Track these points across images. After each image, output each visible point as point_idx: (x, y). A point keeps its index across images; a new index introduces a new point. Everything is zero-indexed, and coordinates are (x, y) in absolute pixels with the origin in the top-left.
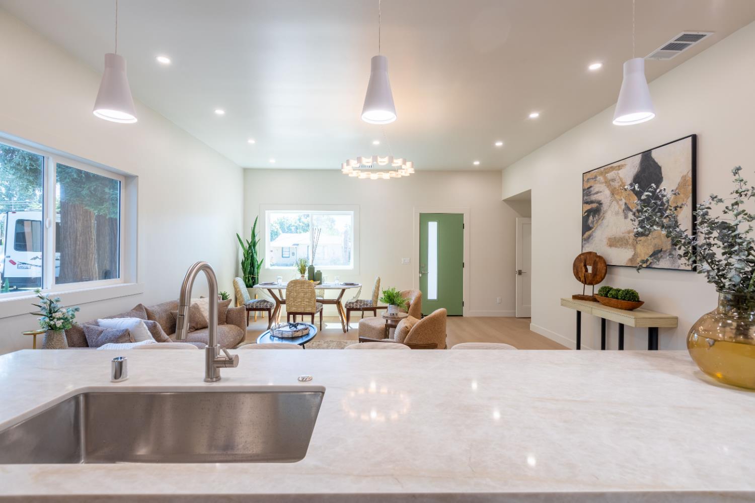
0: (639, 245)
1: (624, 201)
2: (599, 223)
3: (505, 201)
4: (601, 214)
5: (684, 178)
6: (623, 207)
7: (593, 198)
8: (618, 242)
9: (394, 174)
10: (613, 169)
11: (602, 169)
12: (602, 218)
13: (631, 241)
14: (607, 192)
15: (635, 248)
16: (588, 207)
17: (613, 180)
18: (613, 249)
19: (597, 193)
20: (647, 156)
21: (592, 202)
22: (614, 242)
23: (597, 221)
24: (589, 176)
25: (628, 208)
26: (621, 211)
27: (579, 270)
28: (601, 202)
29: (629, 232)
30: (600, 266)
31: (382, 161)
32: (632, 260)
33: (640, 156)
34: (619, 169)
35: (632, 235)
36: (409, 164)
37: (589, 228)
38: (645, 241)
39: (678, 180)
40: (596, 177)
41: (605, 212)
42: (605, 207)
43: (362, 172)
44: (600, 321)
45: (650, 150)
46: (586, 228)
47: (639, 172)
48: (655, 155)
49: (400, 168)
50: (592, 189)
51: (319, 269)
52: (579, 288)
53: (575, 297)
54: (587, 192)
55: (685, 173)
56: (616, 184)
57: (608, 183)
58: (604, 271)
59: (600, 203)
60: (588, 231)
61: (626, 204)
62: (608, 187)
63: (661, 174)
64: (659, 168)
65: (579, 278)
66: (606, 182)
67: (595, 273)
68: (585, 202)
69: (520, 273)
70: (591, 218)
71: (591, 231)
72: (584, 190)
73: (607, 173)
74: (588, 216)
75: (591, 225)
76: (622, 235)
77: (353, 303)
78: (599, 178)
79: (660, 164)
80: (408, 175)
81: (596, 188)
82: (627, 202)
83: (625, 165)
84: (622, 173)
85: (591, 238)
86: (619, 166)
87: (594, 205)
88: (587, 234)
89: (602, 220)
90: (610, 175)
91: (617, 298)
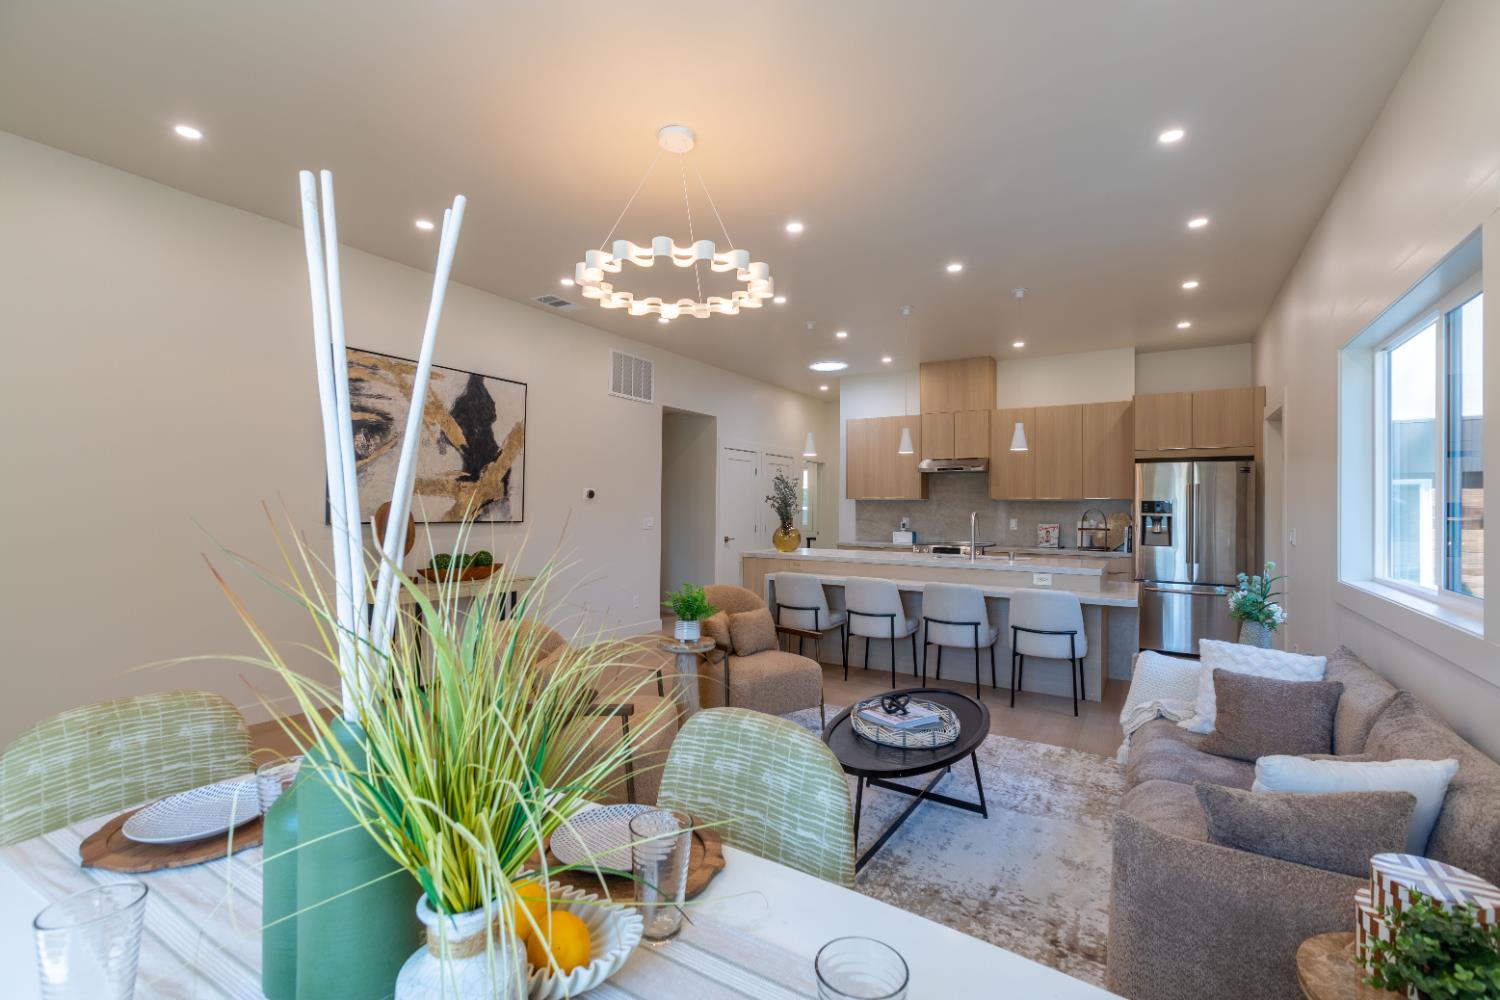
0: (462, 493)
1: (440, 428)
2: (382, 451)
4: (390, 437)
5: (519, 425)
6: (437, 436)
7: (371, 403)
8: (428, 486)
11: (391, 360)
12: (392, 443)
13: (450, 487)
14: (404, 404)
15: (457, 498)
16: (363, 416)
18: (419, 497)
19: (379, 397)
20: (476, 381)
21: (370, 411)
23: (378, 448)
24: (359, 360)
25: (445, 440)
26: (433, 441)
28: (390, 416)
29: (447, 475)
32: (450, 514)
33: (467, 376)
35: (452, 478)
38: (472, 488)
39: (513, 424)
40: (376, 367)
41: (398, 433)
42: (397, 426)
45: (482, 376)
47: (466, 396)
48: (487, 383)
50: (370, 385)
54: (357, 386)
55: (519, 421)
57: (407, 389)
59: (386, 417)
61: (442, 433)
62: (406, 394)
63: (494, 411)
64: (493, 404)
66: (400, 386)
68: (356, 407)
70: (360, 438)
71: (360, 463)
72: (350, 382)
73: (405, 372)
75: (360, 452)
76: (435, 478)
78: (383, 372)
79: (494, 398)
82: (445, 431)
83: (443, 377)
84: (435, 384)
85: (362, 474)
87: (374, 417)
89: (392, 447)
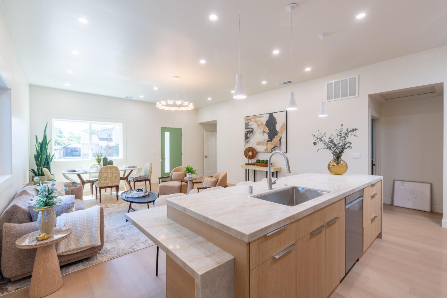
0: (268, 145)
1: (263, 129)
2: (252, 137)
3: (199, 123)
5: (284, 124)
6: (262, 131)
7: (249, 127)
8: (261, 143)
9: (177, 109)
10: (258, 117)
11: (254, 117)
12: (254, 134)
13: (265, 143)
14: (256, 125)
15: (267, 146)
16: (248, 130)
17: (258, 121)
18: (259, 146)
19: (251, 125)
20: (271, 115)
21: (249, 128)
22: (258, 144)
24: (247, 118)
25: (264, 132)
26: (261, 132)
27: (247, 154)
30: (254, 152)
31: (178, 102)
32: (265, 150)
33: (269, 114)
34: (261, 118)
35: (266, 141)
36: (191, 104)
37: (248, 138)
38: (271, 143)
39: (282, 124)
40: (251, 119)
41: (255, 132)
42: (255, 131)
43: (166, 106)
44: (253, 171)
45: (273, 113)
46: (246, 138)
47: (269, 119)
48: (274, 114)
49: (187, 106)
50: (249, 123)
51: (111, 159)
52: (247, 161)
53: (246, 164)
54: (247, 124)
55: (284, 122)
56: (260, 123)
57: (256, 122)
58: (255, 154)
59: (253, 129)
60: (248, 139)
61: (263, 130)
62: (256, 123)
63: (276, 121)
64: (276, 119)
65: (246, 157)
66: (255, 122)
67: (253, 155)
68: (246, 128)
69: (206, 157)
70: (249, 134)
71: (249, 139)
72: (245, 123)
73: (256, 118)
74: (247, 134)
75: (249, 137)
76: (262, 141)
77: (138, 178)
78: (252, 119)
80: (191, 109)
81: (251, 123)
83: (263, 116)
84: (262, 119)
85: (249, 142)
86: (261, 117)
87: (250, 130)
88: (247, 140)
90: (257, 119)
91: (264, 163)
